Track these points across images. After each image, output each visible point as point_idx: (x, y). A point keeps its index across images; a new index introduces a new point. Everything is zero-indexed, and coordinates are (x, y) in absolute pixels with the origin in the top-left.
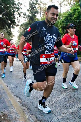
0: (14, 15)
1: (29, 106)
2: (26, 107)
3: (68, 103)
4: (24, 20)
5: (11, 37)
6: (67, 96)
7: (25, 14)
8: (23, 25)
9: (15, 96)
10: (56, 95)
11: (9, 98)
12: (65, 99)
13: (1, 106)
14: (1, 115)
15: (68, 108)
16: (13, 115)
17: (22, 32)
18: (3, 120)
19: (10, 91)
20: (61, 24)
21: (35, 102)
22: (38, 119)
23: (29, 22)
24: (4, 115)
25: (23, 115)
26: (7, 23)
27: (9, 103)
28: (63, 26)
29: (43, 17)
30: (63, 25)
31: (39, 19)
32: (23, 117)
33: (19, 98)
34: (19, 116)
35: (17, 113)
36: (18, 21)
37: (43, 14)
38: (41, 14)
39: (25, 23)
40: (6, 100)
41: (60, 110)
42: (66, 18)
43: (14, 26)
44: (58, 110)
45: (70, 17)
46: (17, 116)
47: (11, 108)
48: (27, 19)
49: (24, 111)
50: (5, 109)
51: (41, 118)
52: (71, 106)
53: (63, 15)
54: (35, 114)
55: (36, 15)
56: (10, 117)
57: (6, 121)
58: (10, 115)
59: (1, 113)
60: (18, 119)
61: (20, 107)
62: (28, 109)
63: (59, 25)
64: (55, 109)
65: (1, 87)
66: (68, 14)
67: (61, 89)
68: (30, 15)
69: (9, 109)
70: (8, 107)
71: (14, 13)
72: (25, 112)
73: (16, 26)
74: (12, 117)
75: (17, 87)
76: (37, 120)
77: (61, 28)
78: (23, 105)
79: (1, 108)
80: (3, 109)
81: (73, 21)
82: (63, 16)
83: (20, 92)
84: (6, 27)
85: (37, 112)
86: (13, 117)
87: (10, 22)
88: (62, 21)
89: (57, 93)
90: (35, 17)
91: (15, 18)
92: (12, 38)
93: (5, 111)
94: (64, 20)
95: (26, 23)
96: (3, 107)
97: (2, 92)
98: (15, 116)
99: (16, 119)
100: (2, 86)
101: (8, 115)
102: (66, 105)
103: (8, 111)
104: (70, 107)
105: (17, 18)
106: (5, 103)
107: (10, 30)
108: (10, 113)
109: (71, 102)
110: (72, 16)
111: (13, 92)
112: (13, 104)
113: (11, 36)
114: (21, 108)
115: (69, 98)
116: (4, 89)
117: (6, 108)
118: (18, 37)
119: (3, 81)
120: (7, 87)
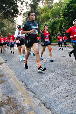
0: (16, 3)
1: (33, 90)
2: (31, 91)
3: (70, 87)
4: (26, 8)
5: (14, 26)
6: (70, 80)
7: (27, 3)
8: (25, 14)
9: (20, 81)
10: (59, 79)
11: (14, 83)
12: (67, 83)
13: (7, 90)
14: (7, 99)
15: (70, 91)
16: (18, 98)
17: (25, 21)
18: (9, 103)
19: (15, 77)
20: (62, 11)
21: (39, 86)
22: (43, 102)
23: (32, 10)
24: (10, 99)
25: (27, 98)
26: (10, 12)
27: (14, 87)
28: (64, 14)
29: (45, 5)
30: (65, 12)
31: (41, 7)
32: (27, 100)
33: (24, 83)
34: (24, 99)
35: (22, 97)
36: (21, 10)
37: (45, 2)
38: (43, 3)
39: (27, 12)
40: (11, 85)
41: (63, 93)
42: (68, 5)
43: (17, 15)
44: (61, 93)
45: (72, 4)
46: (22, 99)
47: (16, 91)
48: (29, 7)
49: (28, 94)
50: (10, 93)
51: (44, 101)
52: (73, 89)
53: (65, 2)
54: (39, 98)
55: (38, 3)
56: (15, 101)
57: (12, 104)
58: (16, 99)
59: (7, 97)
60: (23, 102)
61: (24, 91)
62: (33, 92)
63: (60, 12)
64: (58, 93)
66: (69, 1)
67: (63, 74)
68: (32, 3)
69: (15, 93)
70: (14, 91)
71: (16, 2)
72: (30, 96)
73: (19, 14)
74: (17, 100)
76: (41, 103)
77: (63, 15)
78: (27, 89)
79: (7, 92)
80: (9, 93)
81: (74, 8)
82: (65, 4)
83: (25, 77)
84: (9, 16)
85: (41, 96)
86: (19, 100)
87: (13, 11)
88: (64, 9)
89: (60, 77)
90: (37, 6)
91: (18, 7)
93: (10, 94)
94: (66, 7)
95: (29, 11)
96: (9, 91)
97: (7, 77)
98: (20, 99)
99: (21, 102)
100: (8, 72)
101: (13, 99)
102: (68, 89)
103: (14, 95)
104: (72, 91)
105: (19, 7)
106: (11, 87)
107: (14, 19)
108: (16, 96)
109: (73, 85)
110: (74, 3)
111: (18, 77)
112: (18, 88)
114: (26, 92)
115: (72, 82)
116: (9, 74)
117: (12, 92)
119: (8, 67)
120: (12, 72)
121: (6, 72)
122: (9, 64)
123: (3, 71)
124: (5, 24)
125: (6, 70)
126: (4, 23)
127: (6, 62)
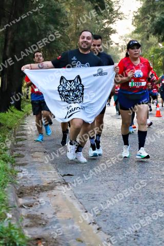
5: (105, 21)
65: (72, 231)
75: (141, 234)
92: (111, 26)
100: (77, 227)
113: (106, 18)
116: (84, 238)
118: (136, 17)
119: (77, 206)
120: (95, 231)
121: (70, 226)
122: (79, 192)
123: (57, 222)
124: (63, 11)
125: (71, 220)
126: (59, 10)
127: (66, 184)
